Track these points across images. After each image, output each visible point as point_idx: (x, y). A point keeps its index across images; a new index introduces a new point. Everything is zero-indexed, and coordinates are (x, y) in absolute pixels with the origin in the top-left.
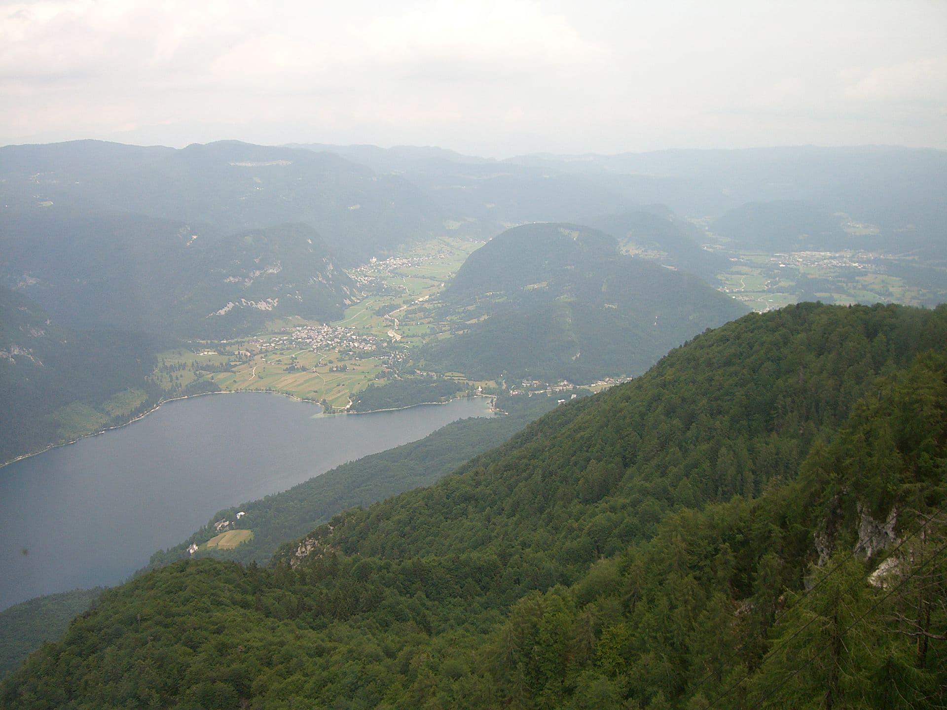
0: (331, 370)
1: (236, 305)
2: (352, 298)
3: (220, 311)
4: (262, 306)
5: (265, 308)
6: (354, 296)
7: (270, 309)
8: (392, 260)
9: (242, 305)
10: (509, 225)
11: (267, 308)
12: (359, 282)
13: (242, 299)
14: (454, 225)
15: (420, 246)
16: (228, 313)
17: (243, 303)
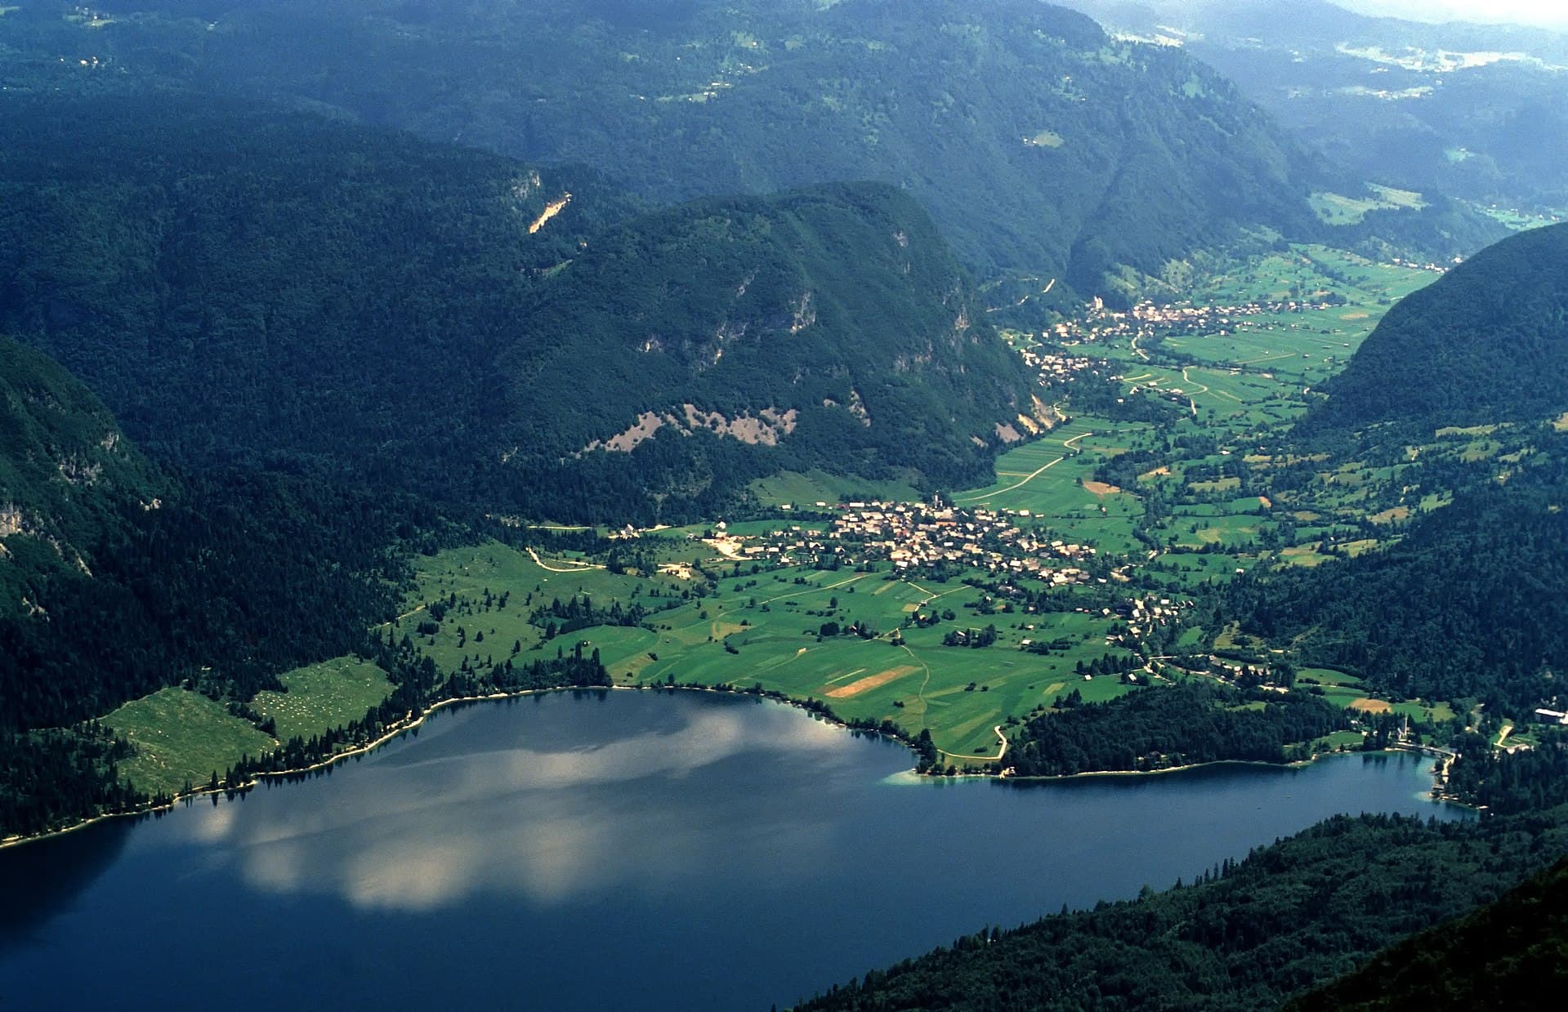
0: (951, 641)
1: (669, 424)
2: (1022, 419)
3: (617, 438)
4: (745, 430)
5: (756, 437)
6: (1030, 416)
7: (771, 441)
8: (1151, 310)
9: (686, 426)
10: (1513, 219)
11: (763, 438)
12: (1044, 371)
13: (685, 406)
14: (1343, 209)
15: (1237, 270)
16: (644, 449)
17: (690, 417)
